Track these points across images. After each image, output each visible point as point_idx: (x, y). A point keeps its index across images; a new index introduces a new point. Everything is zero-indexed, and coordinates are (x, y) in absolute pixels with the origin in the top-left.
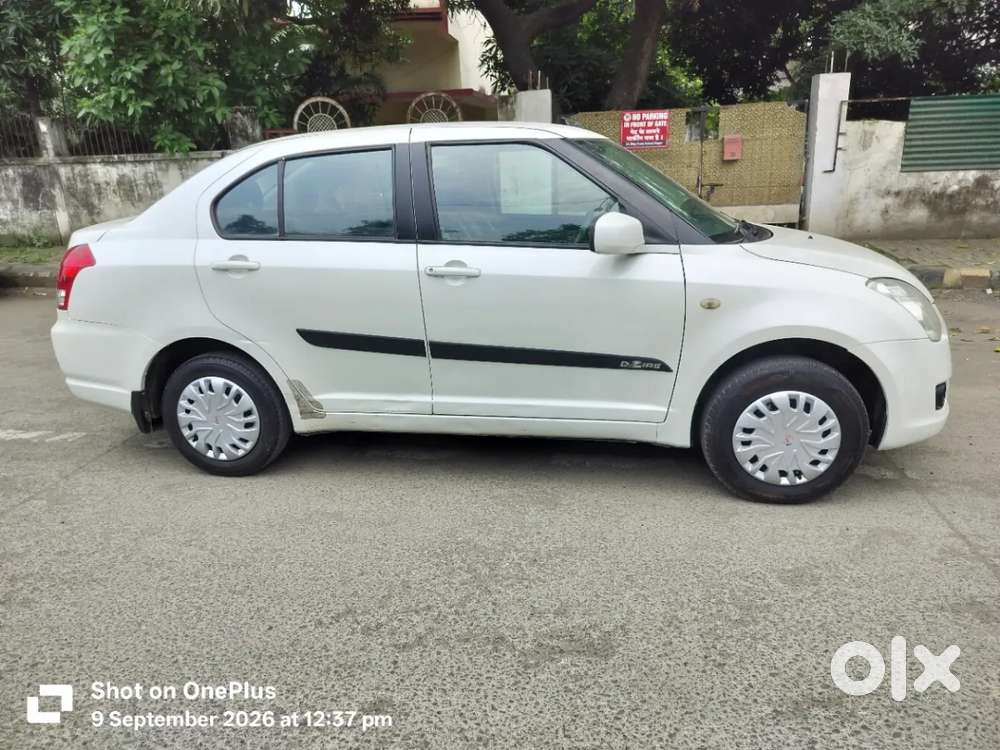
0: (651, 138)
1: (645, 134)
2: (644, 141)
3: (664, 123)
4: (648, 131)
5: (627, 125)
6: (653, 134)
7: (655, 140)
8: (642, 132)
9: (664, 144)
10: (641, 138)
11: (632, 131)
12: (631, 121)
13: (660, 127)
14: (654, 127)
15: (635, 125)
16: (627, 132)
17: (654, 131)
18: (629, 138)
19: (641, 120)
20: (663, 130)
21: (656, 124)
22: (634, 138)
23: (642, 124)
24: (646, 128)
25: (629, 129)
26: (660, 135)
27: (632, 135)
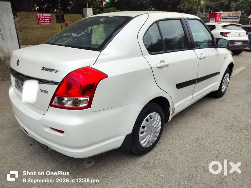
0: (47, 22)
1: (45, 20)
2: (45, 22)
3: (50, 17)
4: (46, 20)
5: (38, 17)
6: (47, 21)
7: (48, 23)
8: (44, 20)
9: (51, 24)
10: (44, 22)
11: (41, 19)
12: (40, 16)
13: (49, 19)
14: (47, 18)
15: (41, 17)
16: (39, 19)
17: (47, 20)
18: (40, 21)
19: (43, 16)
20: (50, 19)
21: (48, 18)
22: (42, 21)
23: (43, 17)
24: (45, 18)
25: (39, 18)
26: (49, 21)
27: (41, 21)
